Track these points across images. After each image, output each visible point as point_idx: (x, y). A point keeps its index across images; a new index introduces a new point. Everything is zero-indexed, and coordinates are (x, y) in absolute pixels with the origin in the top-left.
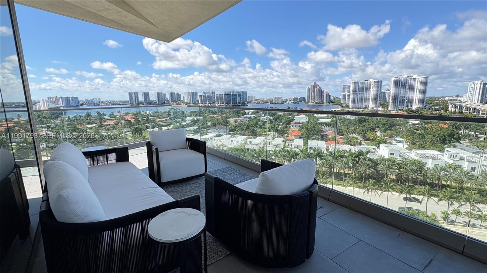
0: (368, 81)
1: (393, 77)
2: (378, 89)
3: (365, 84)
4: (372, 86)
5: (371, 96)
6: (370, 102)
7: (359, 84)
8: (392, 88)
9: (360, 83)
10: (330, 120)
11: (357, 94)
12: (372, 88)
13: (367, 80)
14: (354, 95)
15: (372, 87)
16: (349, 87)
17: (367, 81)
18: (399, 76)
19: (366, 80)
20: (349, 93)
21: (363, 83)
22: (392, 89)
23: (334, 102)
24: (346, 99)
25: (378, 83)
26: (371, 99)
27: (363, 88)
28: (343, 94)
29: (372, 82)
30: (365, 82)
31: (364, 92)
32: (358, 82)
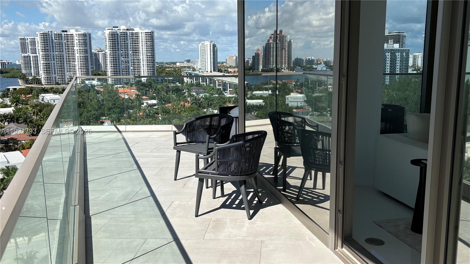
0: (68, 33)
1: (106, 29)
2: (86, 48)
3: (63, 39)
4: (76, 42)
5: (77, 61)
6: (77, 71)
7: (53, 38)
8: (108, 46)
9: (53, 35)
10: (13, 108)
11: (52, 56)
12: (76, 46)
13: (66, 31)
14: (47, 57)
15: (76, 44)
16: (33, 43)
17: (66, 33)
18: (114, 27)
19: (63, 31)
20: (35, 55)
21: (59, 36)
22: (108, 48)
23: (7, 72)
24: (32, 65)
25: (85, 38)
26: (77, 66)
27: (60, 44)
28: (23, 55)
29: (75, 35)
30: (63, 34)
31: (64, 53)
32: (50, 33)
